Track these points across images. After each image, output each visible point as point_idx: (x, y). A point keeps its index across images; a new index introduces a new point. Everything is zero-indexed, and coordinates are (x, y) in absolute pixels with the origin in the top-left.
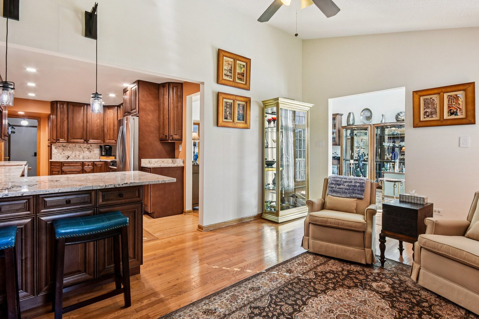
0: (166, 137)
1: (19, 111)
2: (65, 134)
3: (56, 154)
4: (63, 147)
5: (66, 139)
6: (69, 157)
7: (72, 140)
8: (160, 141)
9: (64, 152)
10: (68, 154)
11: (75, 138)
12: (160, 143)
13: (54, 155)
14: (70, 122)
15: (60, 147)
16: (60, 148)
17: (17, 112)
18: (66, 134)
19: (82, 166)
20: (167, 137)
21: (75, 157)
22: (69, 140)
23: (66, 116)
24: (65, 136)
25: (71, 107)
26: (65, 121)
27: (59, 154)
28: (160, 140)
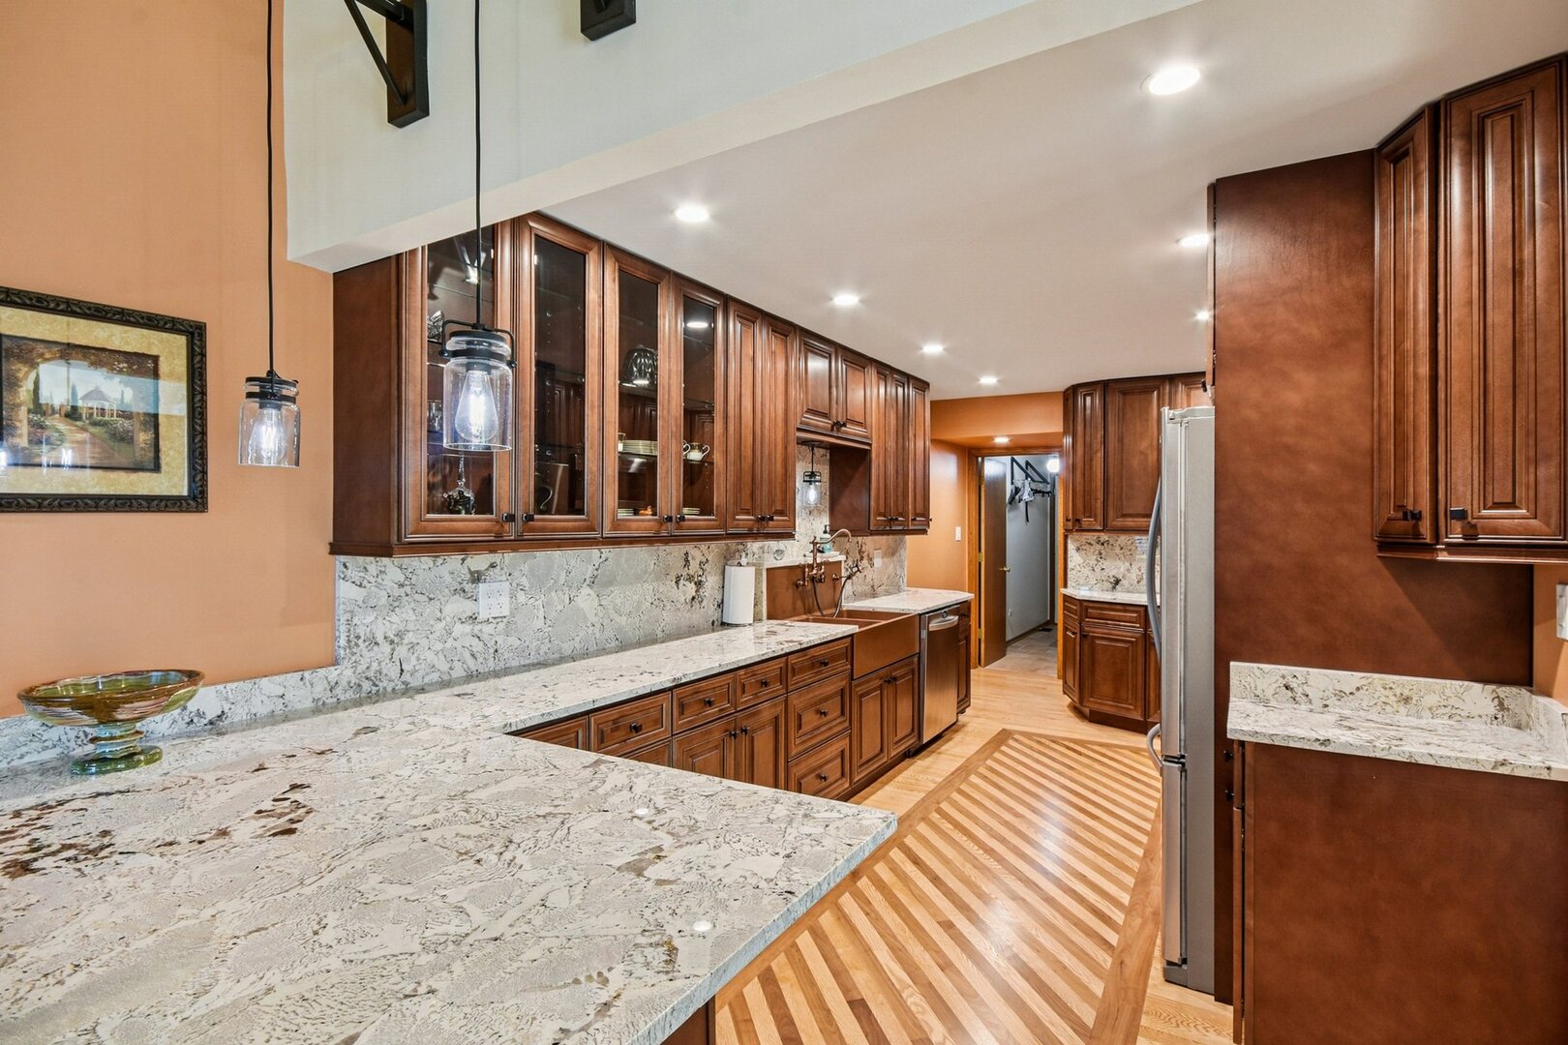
0: (1416, 527)
1: (996, 436)
2: (1096, 499)
3: (1079, 568)
4: (1099, 547)
5: (1100, 517)
6: (1117, 582)
7: (1119, 522)
8: (1380, 550)
9: (1104, 562)
10: (1114, 572)
11: (1130, 511)
12: (1379, 563)
13: (1074, 572)
14: (1111, 454)
15: (1090, 544)
16: (1092, 550)
17: (992, 438)
18: (1099, 501)
19: (1142, 621)
20: (1425, 528)
21: (1138, 582)
22: (1109, 521)
23: (1099, 436)
24: (1096, 508)
25: (1115, 400)
26: (1097, 451)
27: (1087, 568)
28: (1383, 546)
